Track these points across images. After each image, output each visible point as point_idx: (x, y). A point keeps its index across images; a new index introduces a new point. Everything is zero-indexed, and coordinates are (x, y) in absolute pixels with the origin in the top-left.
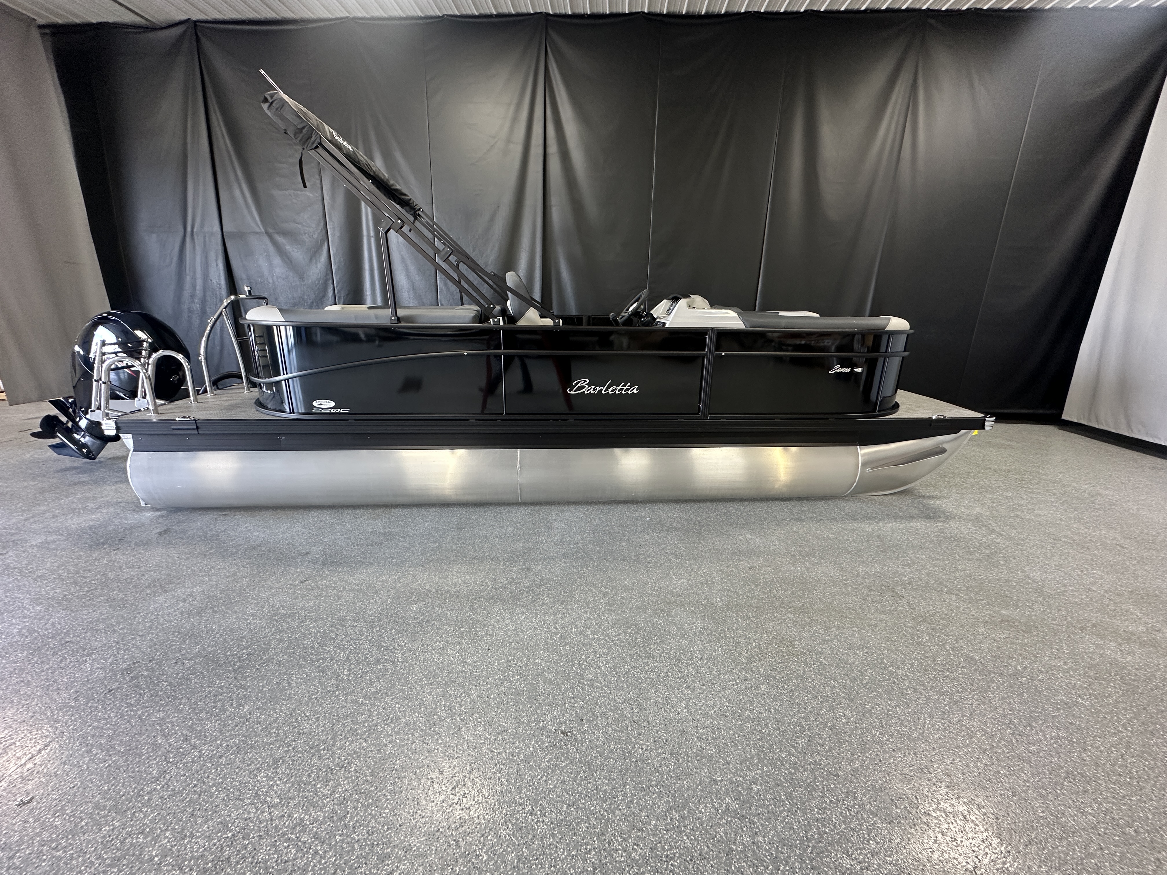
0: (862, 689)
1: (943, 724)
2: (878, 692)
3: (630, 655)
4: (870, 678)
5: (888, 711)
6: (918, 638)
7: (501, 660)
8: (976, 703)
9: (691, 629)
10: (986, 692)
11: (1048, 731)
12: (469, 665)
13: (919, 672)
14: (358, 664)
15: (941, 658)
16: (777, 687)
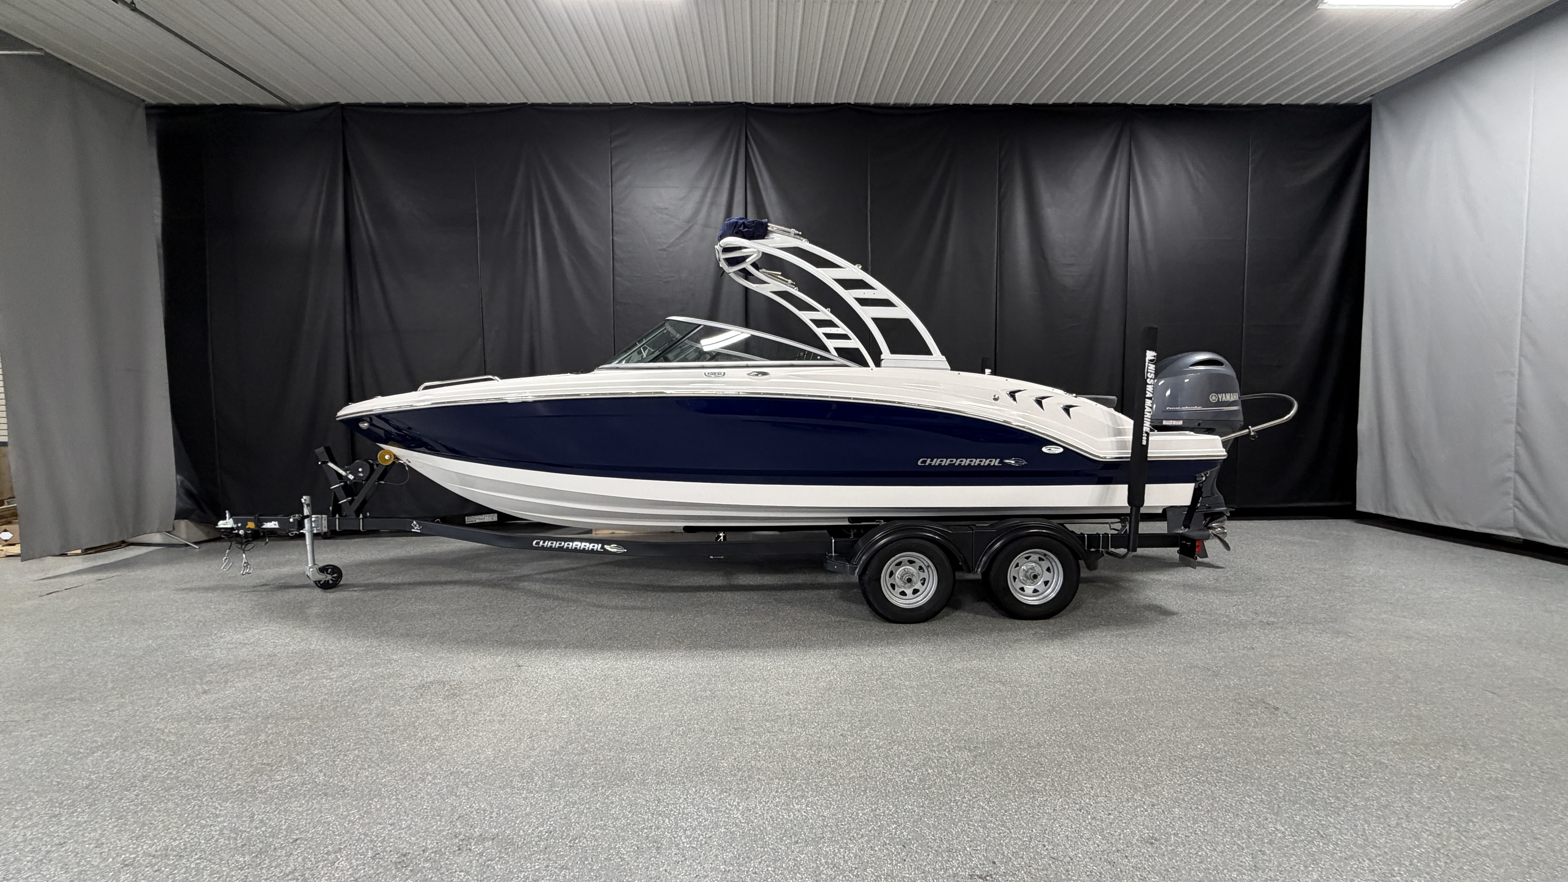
0: (1281, 802)
1: (1384, 828)
2: (1300, 804)
3: (1010, 791)
4: (1285, 791)
5: (1320, 821)
6: (1315, 747)
7: (864, 810)
8: (1406, 806)
9: (1064, 758)
10: (1411, 793)
11: (1490, 825)
12: (829, 818)
13: (1333, 781)
14: (694, 829)
15: (1349, 765)
16: (1191, 808)
